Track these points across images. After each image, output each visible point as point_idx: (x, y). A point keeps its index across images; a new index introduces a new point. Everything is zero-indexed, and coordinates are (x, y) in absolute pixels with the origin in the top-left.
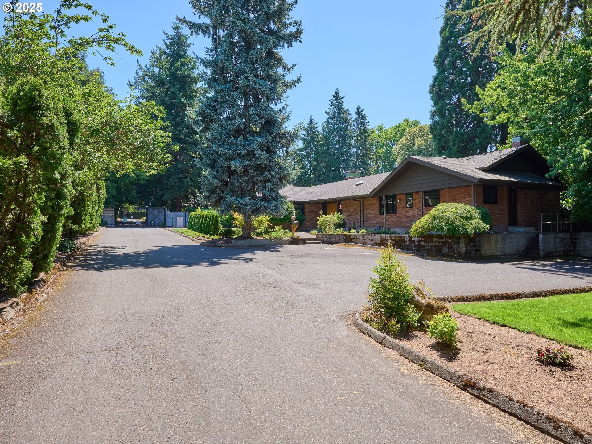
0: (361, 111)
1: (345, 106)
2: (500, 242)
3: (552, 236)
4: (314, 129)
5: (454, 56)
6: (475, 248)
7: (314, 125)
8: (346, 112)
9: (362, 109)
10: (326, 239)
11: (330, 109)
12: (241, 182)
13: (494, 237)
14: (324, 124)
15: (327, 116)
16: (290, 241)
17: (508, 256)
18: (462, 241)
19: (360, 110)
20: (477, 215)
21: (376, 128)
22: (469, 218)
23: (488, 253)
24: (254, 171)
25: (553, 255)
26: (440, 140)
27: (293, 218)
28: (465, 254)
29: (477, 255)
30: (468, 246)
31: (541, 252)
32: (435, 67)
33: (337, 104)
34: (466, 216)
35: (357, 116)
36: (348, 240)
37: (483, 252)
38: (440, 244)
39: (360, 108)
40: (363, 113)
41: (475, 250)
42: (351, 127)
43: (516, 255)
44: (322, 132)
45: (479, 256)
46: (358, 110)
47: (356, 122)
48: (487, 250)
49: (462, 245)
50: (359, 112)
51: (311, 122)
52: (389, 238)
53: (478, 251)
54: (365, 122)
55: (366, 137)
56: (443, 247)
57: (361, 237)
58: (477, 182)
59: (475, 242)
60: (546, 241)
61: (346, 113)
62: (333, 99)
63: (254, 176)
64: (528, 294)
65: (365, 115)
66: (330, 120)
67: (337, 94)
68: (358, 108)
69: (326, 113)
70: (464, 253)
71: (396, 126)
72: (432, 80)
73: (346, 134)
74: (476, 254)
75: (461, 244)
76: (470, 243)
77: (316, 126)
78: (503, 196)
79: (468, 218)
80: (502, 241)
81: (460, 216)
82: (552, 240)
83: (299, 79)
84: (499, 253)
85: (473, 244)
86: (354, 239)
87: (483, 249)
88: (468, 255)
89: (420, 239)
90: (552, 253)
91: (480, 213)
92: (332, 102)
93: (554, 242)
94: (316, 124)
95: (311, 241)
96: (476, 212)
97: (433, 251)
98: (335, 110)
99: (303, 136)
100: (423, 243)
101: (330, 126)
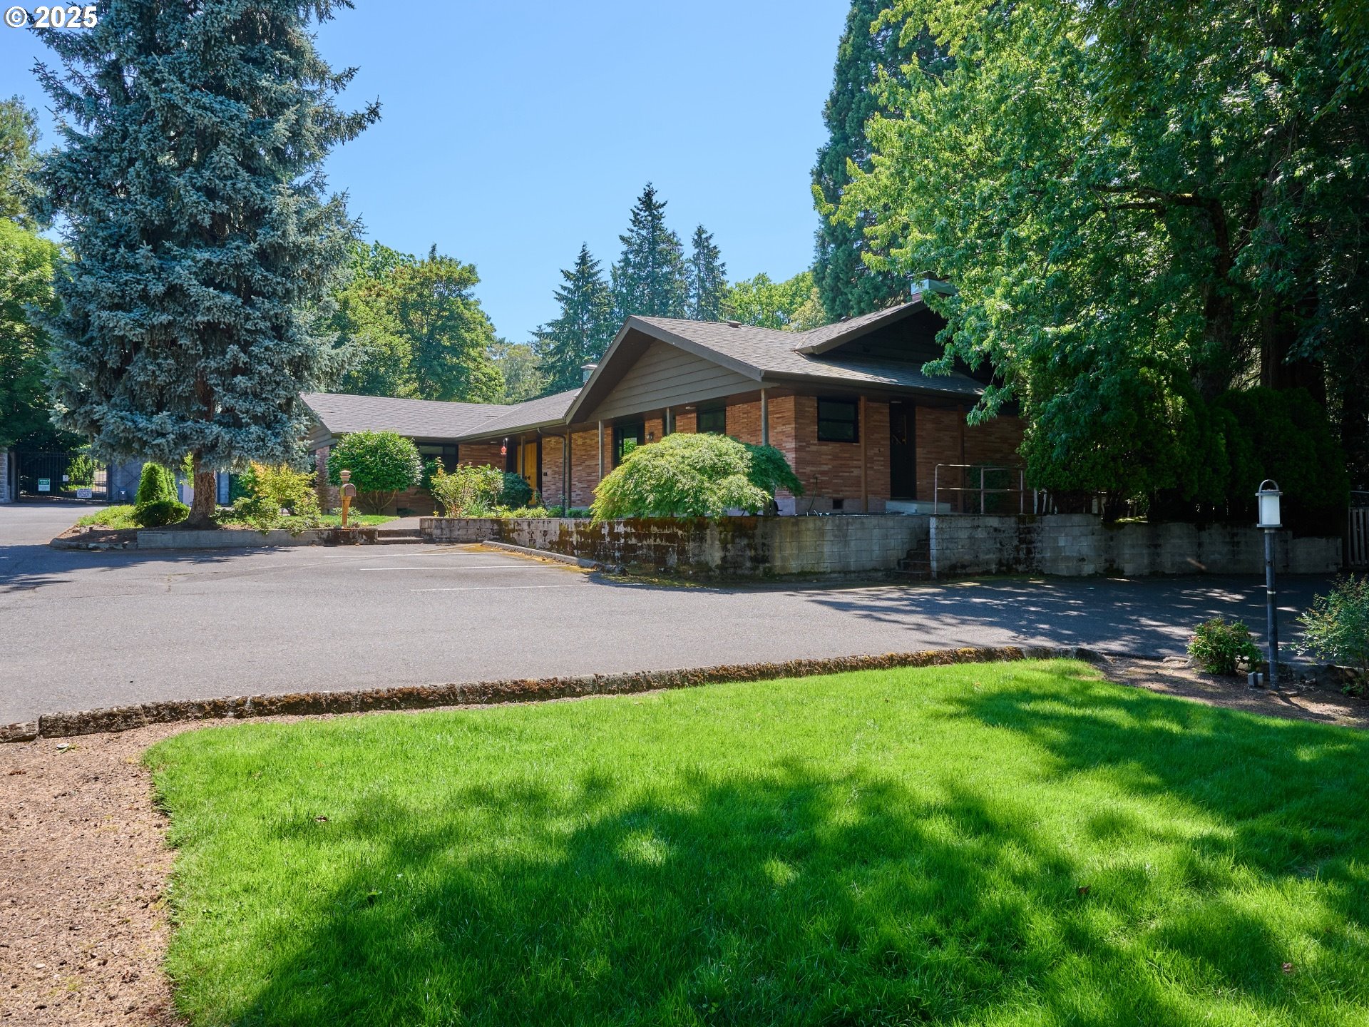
0: (707, 239)
1: (668, 224)
2: (829, 537)
3: (965, 522)
4: (592, 275)
5: (862, 104)
6: (753, 553)
7: (592, 267)
8: (669, 239)
9: (708, 235)
10: (437, 532)
11: (632, 231)
12: (154, 372)
13: (811, 526)
14: (617, 265)
15: (625, 248)
16: (325, 536)
17: (853, 575)
18: (712, 537)
19: (704, 236)
20: (742, 465)
21: (751, 282)
22: (718, 471)
23: (794, 566)
24: (194, 342)
25: (969, 570)
26: (834, 300)
27: (345, 475)
28: (722, 568)
29: (760, 572)
30: (729, 546)
31: (934, 564)
32: (827, 129)
33: (650, 218)
34: (713, 467)
35: (697, 250)
36: (502, 534)
37: (778, 563)
38: (664, 543)
39: (704, 232)
40: (712, 243)
41: (752, 559)
42: (680, 274)
43: (880, 570)
44: (611, 284)
45: (765, 574)
46: (700, 236)
47: (696, 265)
48: (788, 556)
49: (712, 545)
50: (701, 240)
51: (584, 259)
52: (574, 529)
53: (758, 560)
54: (715, 264)
55: (717, 298)
56: (668, 551)
57: (525, 527)
58: (759, 379)
59: (752, 537)
60: (946, 536)
61: (669, 241)
62: (641, 207)
63: (199, 357)
64: (614, 682)
65: (715, 247)
66: (631, 256)
67: (649, 195)
68: (700, 232)
69: (622, 238)
70: (717, 567)
71: (797, 279)
72: (816, 158)
73: (667, 292)
74: (754, 568)
75: (709, 541)
76: (737, 540)
77: (596, 269)
78: (875, 423)
79: (718, 473)
80: (835, 536)
81: (695, 468)
82: (963, 535)
83: (374, 112)
84: (826, 566)
85: (745, 542)
86: (513, 531)
87: (778, 555)
88: (731, 570)
89: (629, 529)
90: (964, 567)
91: (751, 460)
92: (636, 215)
93: (970, 538)
94: (596, 264)
95: (388, 536)
96: (742, 458)
97: (651, 562)
98: (644, 232)
99: (565, 293)
100: (633, 541)
101: (630, 271)
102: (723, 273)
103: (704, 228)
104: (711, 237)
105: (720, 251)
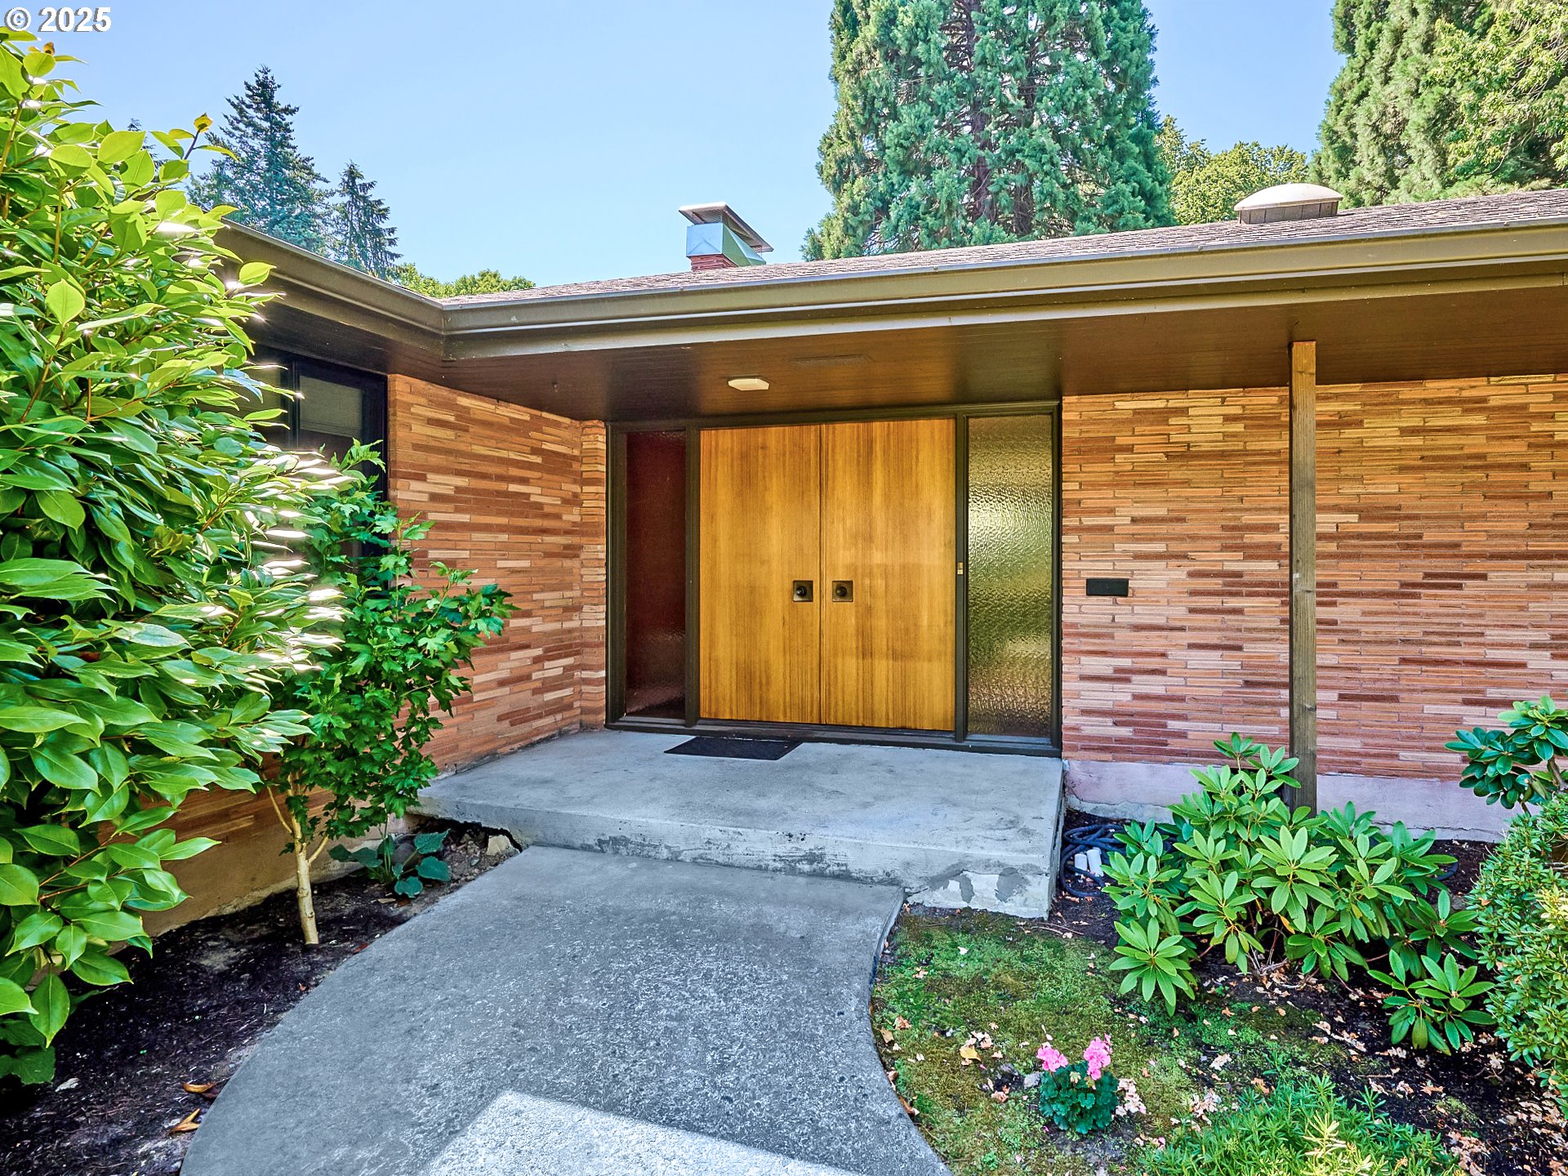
0: (364, 187)
1: (300, 143)
19: (358, 181)
35: (348, 198)
39: (358, 176)
40: (373, 195)
46: (351, 179)
50: (354, 184)
54: (378, 225)
68: (352, 173)
102: (392, 242)
103: (360, 169)
104: (371, 185)
105: (386, 210)
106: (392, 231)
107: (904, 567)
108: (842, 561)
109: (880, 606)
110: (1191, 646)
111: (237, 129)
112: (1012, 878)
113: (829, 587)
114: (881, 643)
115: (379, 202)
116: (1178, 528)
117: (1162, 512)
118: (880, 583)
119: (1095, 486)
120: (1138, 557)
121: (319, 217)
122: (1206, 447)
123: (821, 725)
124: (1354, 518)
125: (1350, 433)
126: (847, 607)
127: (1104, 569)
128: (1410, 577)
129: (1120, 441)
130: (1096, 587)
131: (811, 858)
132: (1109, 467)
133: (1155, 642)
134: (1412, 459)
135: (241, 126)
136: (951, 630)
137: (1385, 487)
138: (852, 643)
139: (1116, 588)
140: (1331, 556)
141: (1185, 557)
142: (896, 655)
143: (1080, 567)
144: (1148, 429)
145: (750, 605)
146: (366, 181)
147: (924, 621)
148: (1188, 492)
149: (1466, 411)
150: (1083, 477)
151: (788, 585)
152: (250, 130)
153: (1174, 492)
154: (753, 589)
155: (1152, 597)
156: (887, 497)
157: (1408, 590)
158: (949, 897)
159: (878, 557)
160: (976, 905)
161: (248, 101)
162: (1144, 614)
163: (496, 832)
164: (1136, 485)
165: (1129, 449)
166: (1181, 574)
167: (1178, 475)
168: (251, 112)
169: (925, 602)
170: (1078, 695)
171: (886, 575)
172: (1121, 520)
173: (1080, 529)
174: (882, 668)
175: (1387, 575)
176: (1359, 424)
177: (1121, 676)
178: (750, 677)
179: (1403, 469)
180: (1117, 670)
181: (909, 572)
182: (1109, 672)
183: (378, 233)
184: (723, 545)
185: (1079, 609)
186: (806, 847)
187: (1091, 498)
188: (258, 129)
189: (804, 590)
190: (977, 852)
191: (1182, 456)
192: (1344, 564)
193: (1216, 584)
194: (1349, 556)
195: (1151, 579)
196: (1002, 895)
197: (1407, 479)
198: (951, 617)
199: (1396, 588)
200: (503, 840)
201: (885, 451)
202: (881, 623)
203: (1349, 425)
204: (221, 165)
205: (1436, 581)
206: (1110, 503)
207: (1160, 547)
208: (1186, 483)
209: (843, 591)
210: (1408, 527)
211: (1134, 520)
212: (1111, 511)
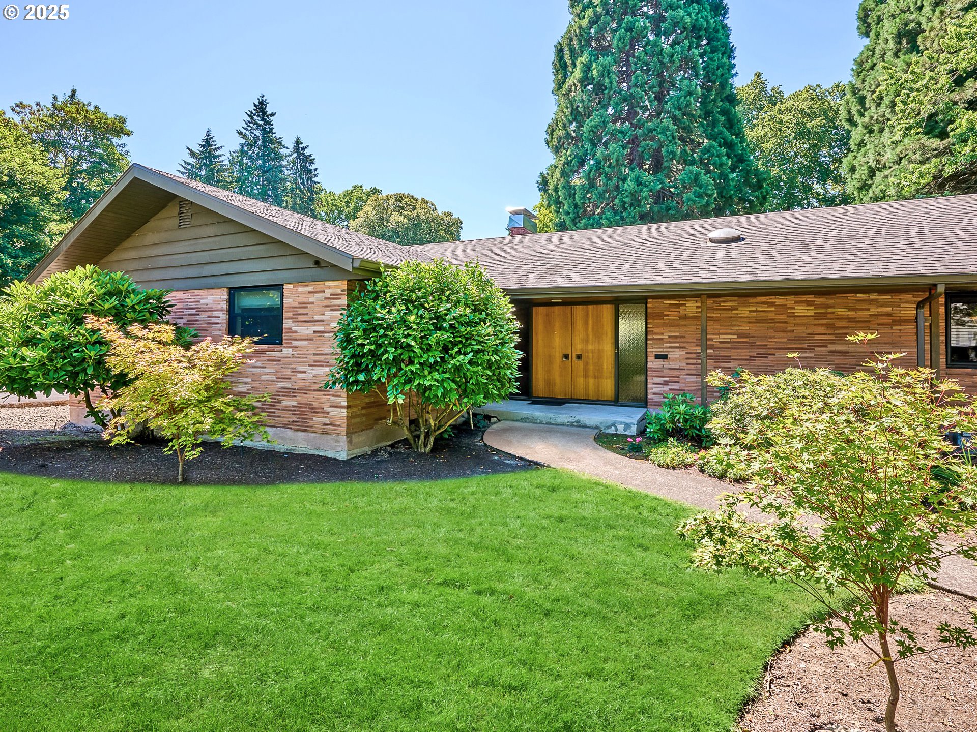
0: (303, 148)
1: (277, 130)
4: (214, 157)
7: (215, 150)
8: (278, 142)
11: (247, 129)
14: (235, 153)
15: (241, 141)
19: (300, 146)
33: (262, 123)
35: (296, 155)
39: (301, 143)
40: (307, 152)
44: (229, 167)
47: (295, 164)
51: (208, 142)
54: (310, 168)
66: (245, 148)
67: (262, 104)
68: (298, 142)
69: (239, 133)
77: (219, 152)
92: (251, 117)
94: (219, 148)
98: (257, 133)
101: (245, 160)
102: (316, 175)
103: (301, 140)
104: (306, 147)
105: (314, 159)
106: (316, 170)
107: (598, 350)
108: (579, 348)
109: (591, 361)
110: (687, 375)
111: (249, 126)
112: (627, 426)
113: (574, 356)
114: (591, 373)
115: (310, 156)
116: (683, 339)
117: (677, 334)
118: (591, 355)
119: (658, 326)
120: (671, 348)
121: (284, 167)
122: (691, 315)
123: (572, 399)
124: (736, 337)
125: (734, 312)
126: (580, 363)
127: (660, 351)
128: (752, 354)
129: (665, 313)
130: (658, 357)
131: (577, 422)
132: (662, 321)
133: (676, 373)
134: (753, 320)
135: (252, 125)
136: (613, 370)
137: (745, 328)
138: (582, 373)
139: (664, 357)
140: (729, 348)
141: (685, 348)
142: (595, 377)
143: (653, 350)
144: (673, 310)
145: (550, 361)
146: (304, 145)
147: (605, 367)
148: (686, 329)
149: (769, 306)
150: (654, 324)
151: (561, 355)
152: (255, 127)
153: (682, 329)
154: (550, 356)
155: (675, 360)
156: (593, 329)
157: (752, 358)
158: (612, 431)
159: (590, 347)
160: (618, 432)
161: (254, 112)
162: (672, 365)
163: (493, 417)
164: (670, 326)
165: (668, 316)
166: (684, 353)
167: (682, 323)
168: (255, 117)
169: (605, 361)
170: (652, 389)
171: (593, 352)
172: (666, 337)
173: (653, 339)
174: (591, 381)
175: (745, 354)
176: (737, 309)
177: (666, 383)
178: (549, 383)
179: (750, 323)
180: (664, 381)
181: (600, 352)
182: (662, 382)
183: (310, 171)
184: (540, 341)
185: (652, 363)
186: (576, 419)
187: (656, 330)
188: (258, 125)
189: (566, 357)
190: (619, 420)
191: (684, 318)
192: (733, 350)
193: (694, 356)
194: (735, 348)
195: (674, 354)
196: (625, 430)
197: (751, 326)
198: (613, 366)
199: (748, 358)
200: (495, 419)
201: (592, 314)
202: (591, 367)
203: (734, 309)
204: (243, 145)
205: (760, 356)
206: (662, 332)
207: (677, 345)
208: (686, 326)
209: (579, 357)
210: (752, 340)
211: (669, 337)
212: (662, 334)
